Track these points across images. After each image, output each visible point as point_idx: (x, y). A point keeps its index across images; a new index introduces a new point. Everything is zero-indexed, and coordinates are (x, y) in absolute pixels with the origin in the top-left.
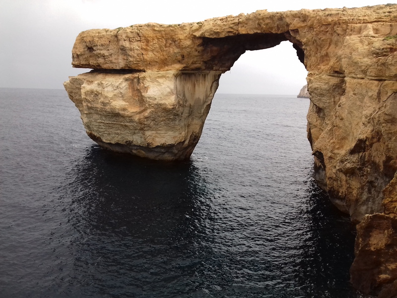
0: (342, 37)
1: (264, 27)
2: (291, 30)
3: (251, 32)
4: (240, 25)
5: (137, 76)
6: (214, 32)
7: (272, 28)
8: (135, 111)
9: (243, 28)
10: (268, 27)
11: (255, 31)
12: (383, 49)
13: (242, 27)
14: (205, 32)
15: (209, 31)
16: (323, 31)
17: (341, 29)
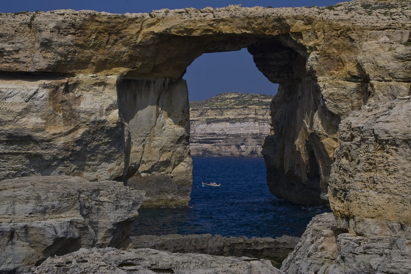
0: (358, 42)
1: (256, 27)
2: (292, 33)
3: (238, 32)
4: (221, 23)
5: (66, 81)
6: (185, 29)
7: (265, 29)
8: (59, 132)
9: (226, 27)
10: (260, 27)
11: (244, 31)
12: (406, 54)
13: (224, 25)
14: (171, 28)
15: (178, 27)
16: (334, 36)
17: (356, 35)
